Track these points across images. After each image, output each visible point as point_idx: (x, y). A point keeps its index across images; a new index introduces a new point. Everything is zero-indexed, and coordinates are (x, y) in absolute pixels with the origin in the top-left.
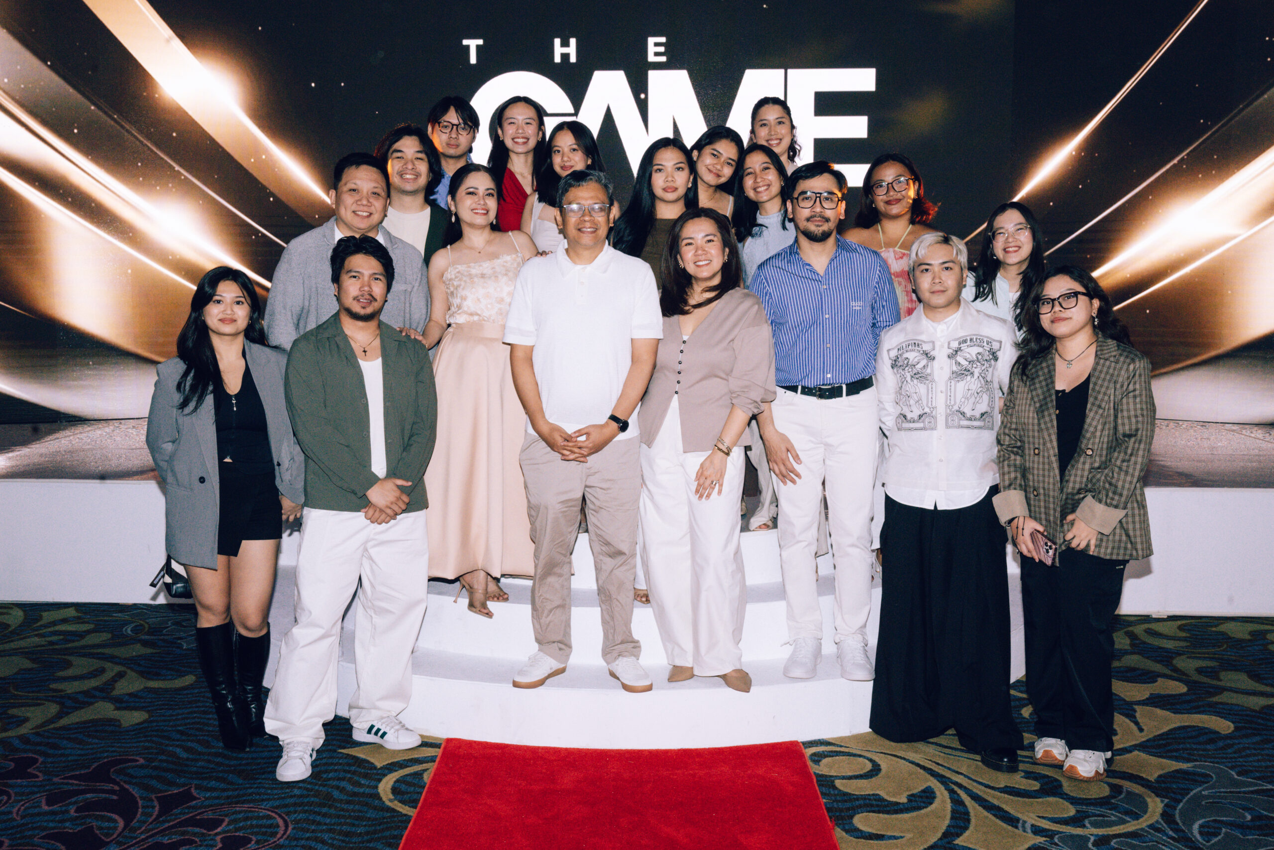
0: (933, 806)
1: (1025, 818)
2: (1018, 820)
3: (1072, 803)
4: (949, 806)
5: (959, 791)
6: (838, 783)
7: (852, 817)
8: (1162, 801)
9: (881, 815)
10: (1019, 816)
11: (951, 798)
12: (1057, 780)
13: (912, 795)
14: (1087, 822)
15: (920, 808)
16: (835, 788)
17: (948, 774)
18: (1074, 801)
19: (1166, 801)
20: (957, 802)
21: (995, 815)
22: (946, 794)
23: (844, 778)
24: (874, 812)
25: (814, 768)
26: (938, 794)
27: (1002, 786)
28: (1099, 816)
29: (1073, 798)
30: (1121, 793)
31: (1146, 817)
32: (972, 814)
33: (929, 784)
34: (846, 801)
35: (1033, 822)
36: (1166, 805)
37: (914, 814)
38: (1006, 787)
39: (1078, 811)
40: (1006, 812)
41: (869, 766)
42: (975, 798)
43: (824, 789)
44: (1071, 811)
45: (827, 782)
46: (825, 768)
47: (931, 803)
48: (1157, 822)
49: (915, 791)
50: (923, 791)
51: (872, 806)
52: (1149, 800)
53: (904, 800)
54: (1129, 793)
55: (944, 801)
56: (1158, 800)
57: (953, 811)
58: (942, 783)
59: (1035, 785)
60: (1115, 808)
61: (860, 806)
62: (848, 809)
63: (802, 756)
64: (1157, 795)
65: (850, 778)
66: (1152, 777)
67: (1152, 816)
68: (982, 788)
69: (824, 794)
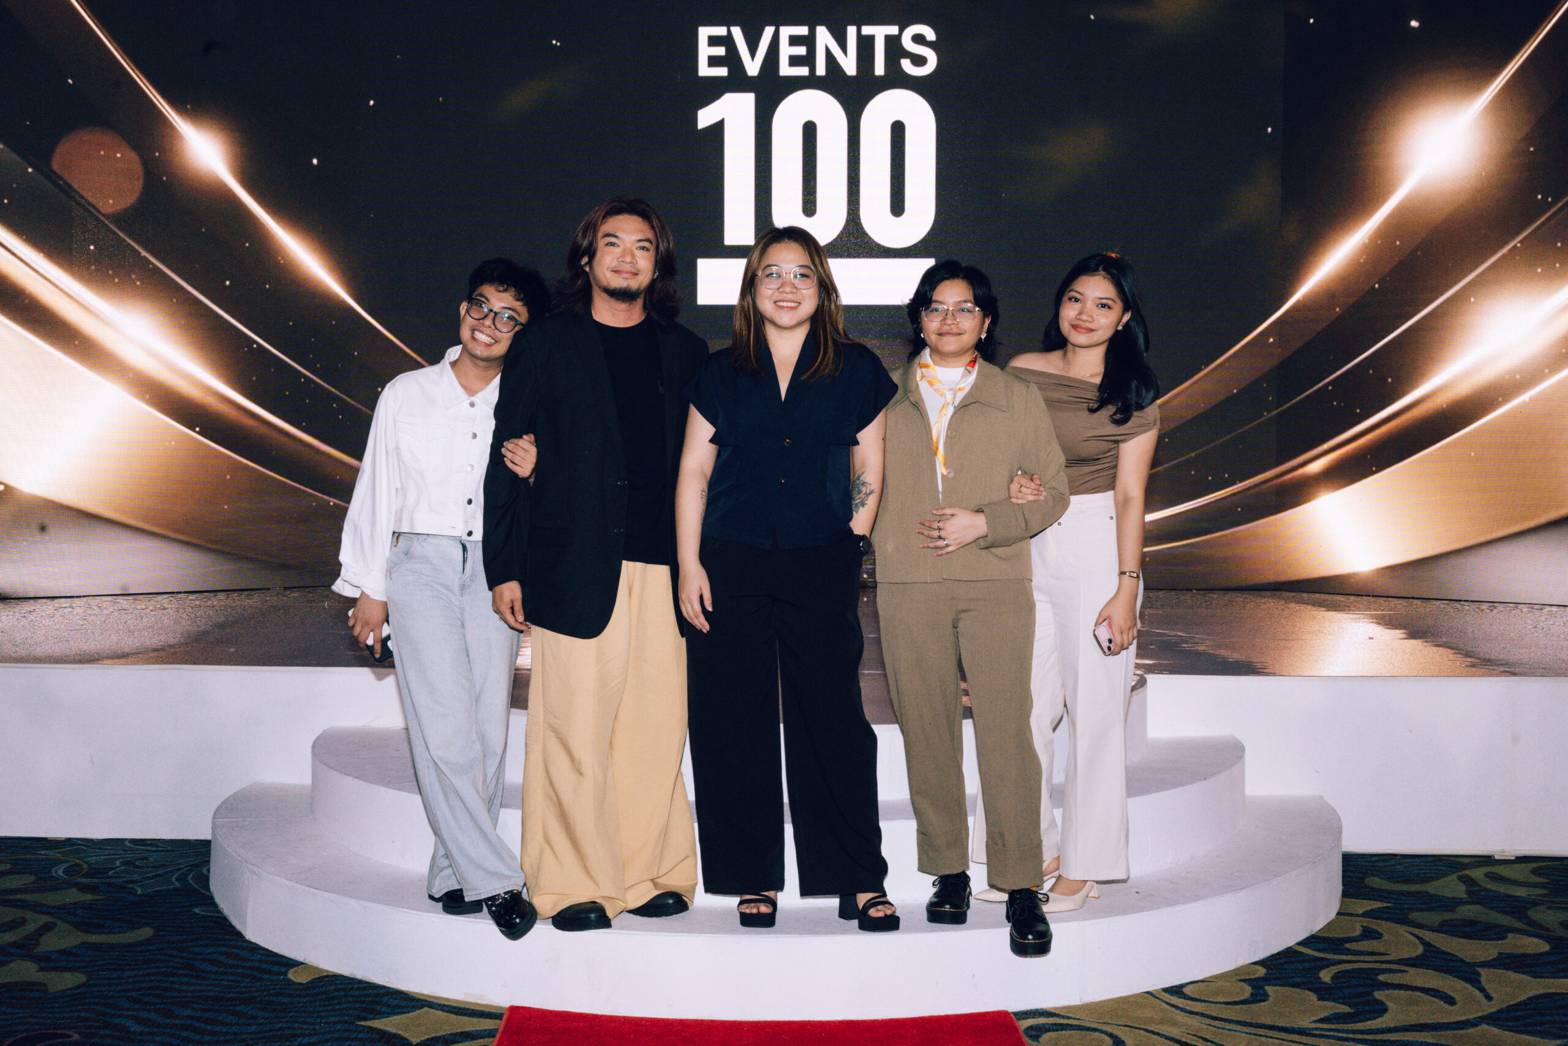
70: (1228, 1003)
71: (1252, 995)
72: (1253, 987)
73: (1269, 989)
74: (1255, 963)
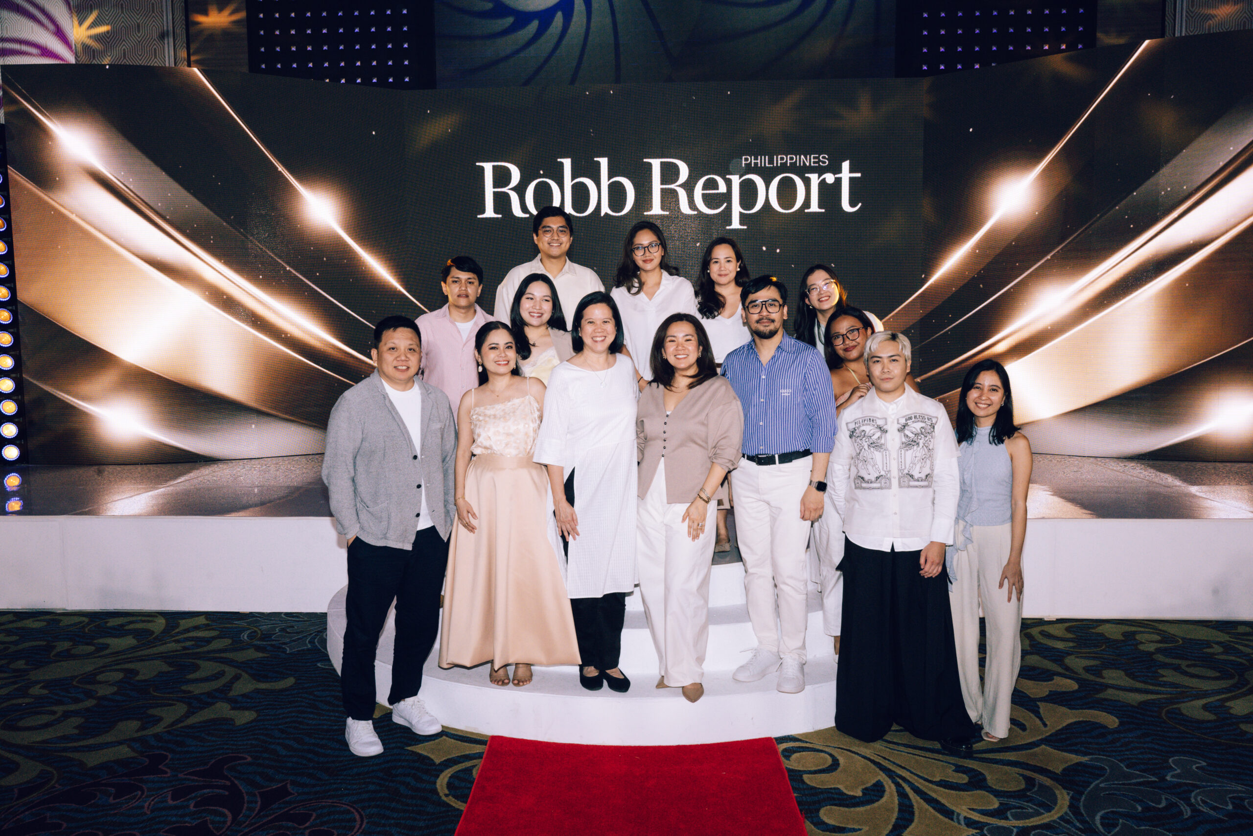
0: (884, 800)
1: (958, 811)
2: (953, 812)
3: (995, 796)
4: (897, 800)
5: (903, 785)
6: (806, 777)
7: (819, 811)
8: (1068, 794)
9: (842, 809)
10: (954, 808)
11: (897, 792)
12: (981, 773)
13: (866, 789)
14: (1009, 814)
15: (873, 802)
16: (803, 782)
17: (893, 767)
18: (997, 794)
19: (1072, 793)
20: (902, 795)
21: (934, 808)
22: (893, 787)
23: (809, 772)
24: (836, 805)
25: (786, 764)
26: (887, 788)
27: (937, 779)
28: (1019, 808)
29: (995, 790)
30: (1034, 786)
31: (1056, 809)
32: (916, 807)
33: (879, 778)
34: (813, 795)
35: (967, 815)
36: (1072, 798)
37: (869, 807)
38: (941, 780)
39: (1001, 804)
40: (944, 805)
41: (829, 760)
42: (917, 791)
43: (794, 784)
44: (996, 804)
45: (796, 776)
46: (793, 762)
47: (882, 797)
48: (1066, 813)
49: (869, 785)
50: (874, 785)
51: (835, 799)
52: (1057, 792)
53: (860, 793)
54: (1041, 785)
55: (892, 795)
56: (1064, 792)
57: (901, 805)
58: (889, 776)
59: (964, 779)
60: (1031, 800)
61: (825, 801)
62: (815, 803)
63: (775, 750)
64: (1064, 788)
65: (815, 772)
66: (1058, 770)
67: (1061, 808)
68: (921, 781)
69: (794, 789)
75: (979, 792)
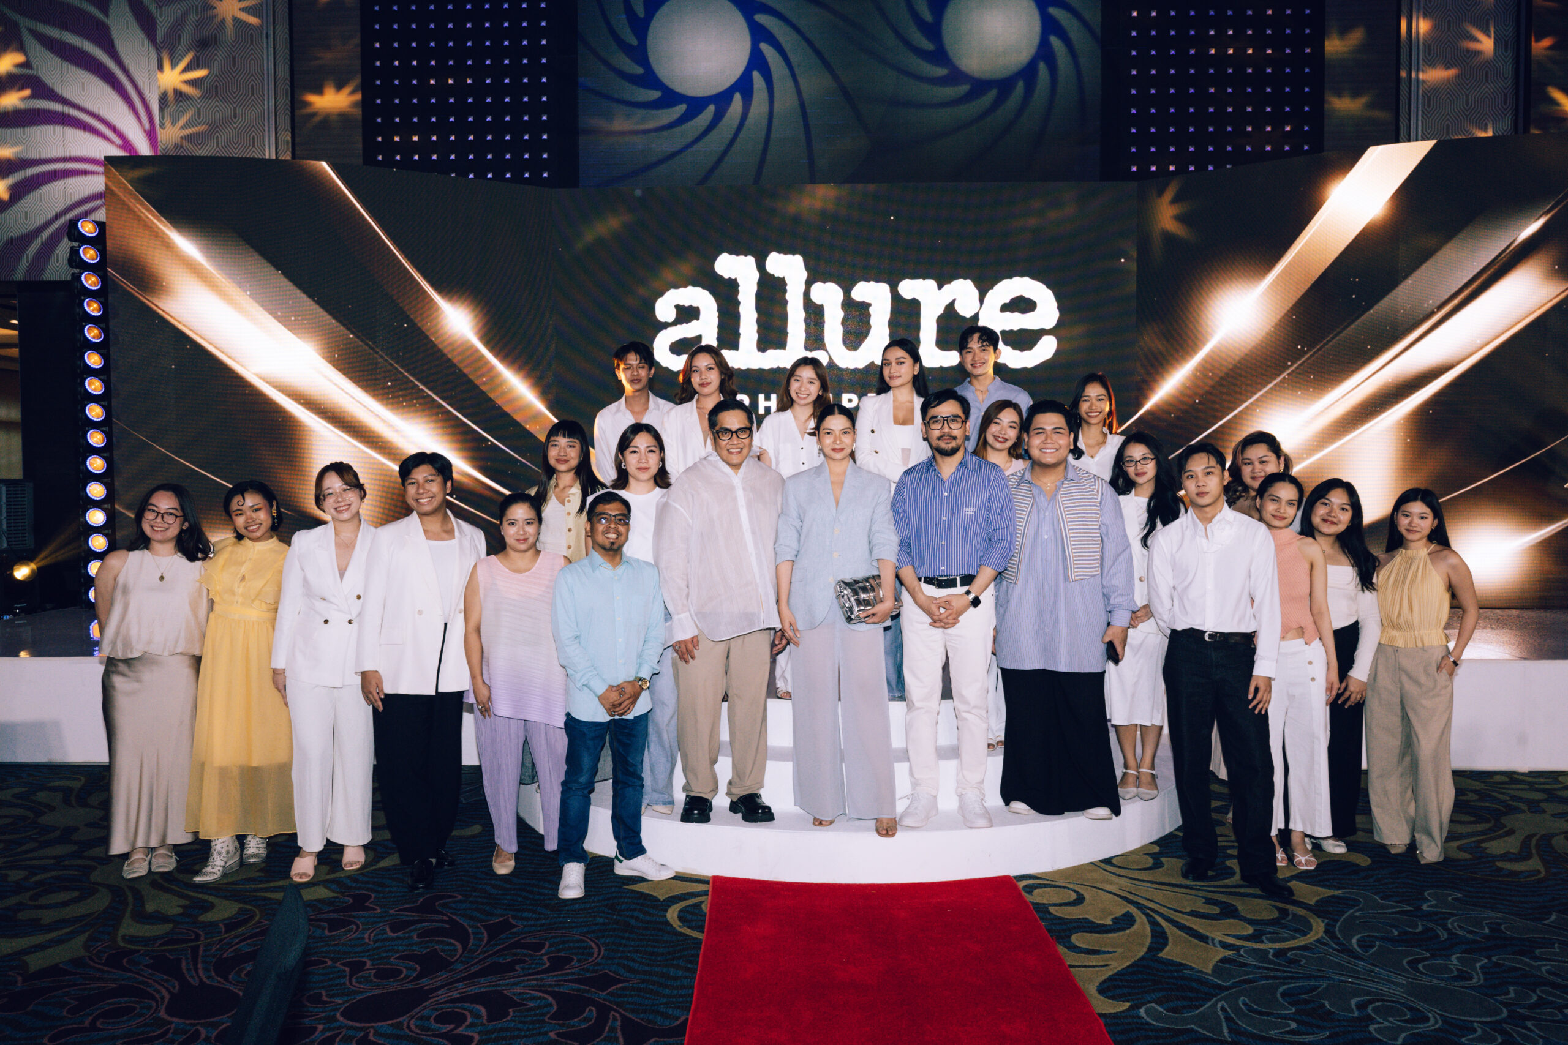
0: (1135, 927)
1: (1213, 936)
2: (1207, 937)
3: (1249, 924)
4: (1148, 928)
5: (1154, 915)
6: (1052, 909)
7: (1070, 937)
8: (1323, 921)
9: (1093, 935)
10: (1208, 934)
11: (1148, 921)
12: (1233, 905)
13: (1116, 918)
14: (1264, 938)
15: (1124, 929)
16: (1050, 913)
17: (1141, 901)
18: (1251, 922)
19: (1326, 921)
20: (1154, 923)
21: (1187, 934)
22: (1144, 918)
23: (1055, 905)
24: (1087, 932)
25: (1028, 898)
26: (1137, 918)
27: (1188, 910)
28: (1274, 933)
29: (1249, 919)
30: (1288, 915)
31: (1312, 934)
32: (1169, 933)
33: (1128, 909)
34: (1060, 924)
35: (1220, 939)
36: (1327, 925)
37: (1121, 933)
38: (1192, 911)
39: (1255, 930)
40: (1196, 931)
41: (1074, 896)
42: (1168, 919)
43: (1041, 915)
44: (1250, 930)
45: (1042, 908)
46: (1038, 897)
47: (1133, 925)
48: (1322, 937)
49: (1117, 915)
50: (1124, 915)
51: (1084, 927)
52: (1312, 920)
53: (1109, 922)
54: (1294, 915)
55: (1142, 923)
56: (1319, 920)
57: (1152, 931)
58: (1138, 908)
59: (1216, 910)
60: (1285, 927)
61: (1074, 928)
62: (1065, 930)
63: (1016, 887)
64: (1319, 917)
65: (1061, 905)
66: (1312, 902)
67: (1317, 933)
68: (1172, 912)
69: (1042, 919)
70: (1140, 870)
71: (1154, 864)
72: (1154, 859)
73: (1163, 860)
74: (1152, 843)
75: (1231, 920)
